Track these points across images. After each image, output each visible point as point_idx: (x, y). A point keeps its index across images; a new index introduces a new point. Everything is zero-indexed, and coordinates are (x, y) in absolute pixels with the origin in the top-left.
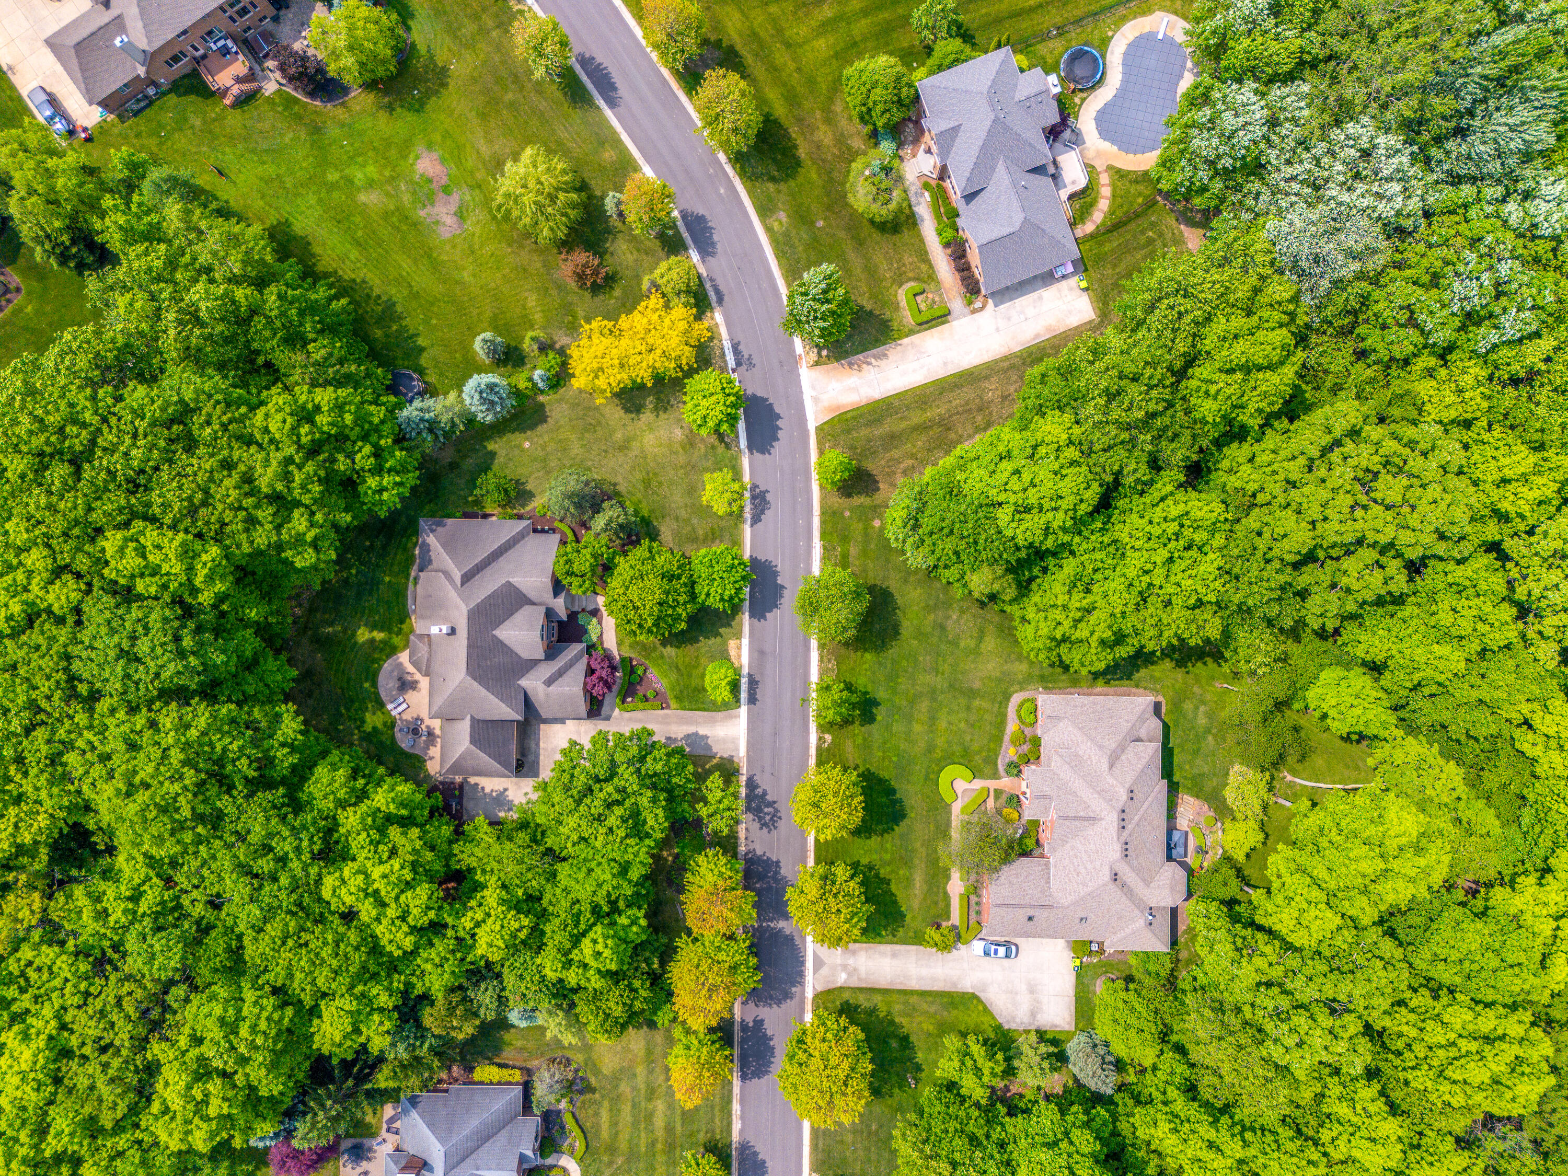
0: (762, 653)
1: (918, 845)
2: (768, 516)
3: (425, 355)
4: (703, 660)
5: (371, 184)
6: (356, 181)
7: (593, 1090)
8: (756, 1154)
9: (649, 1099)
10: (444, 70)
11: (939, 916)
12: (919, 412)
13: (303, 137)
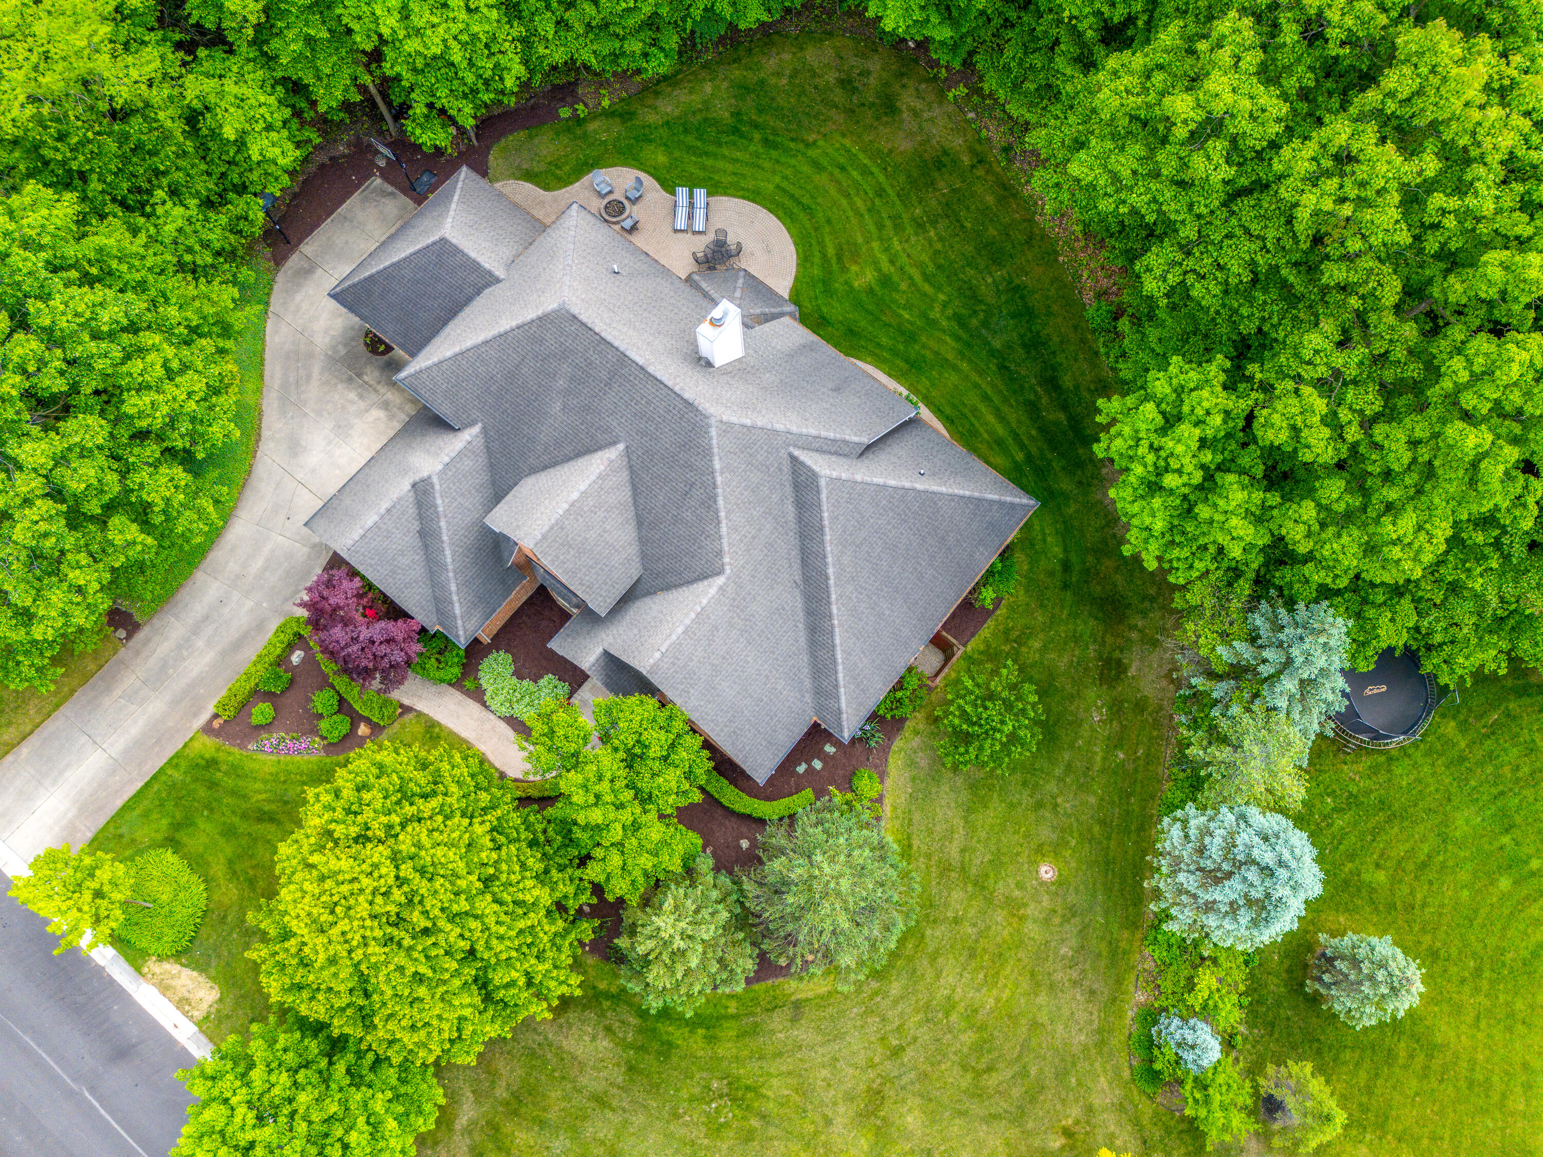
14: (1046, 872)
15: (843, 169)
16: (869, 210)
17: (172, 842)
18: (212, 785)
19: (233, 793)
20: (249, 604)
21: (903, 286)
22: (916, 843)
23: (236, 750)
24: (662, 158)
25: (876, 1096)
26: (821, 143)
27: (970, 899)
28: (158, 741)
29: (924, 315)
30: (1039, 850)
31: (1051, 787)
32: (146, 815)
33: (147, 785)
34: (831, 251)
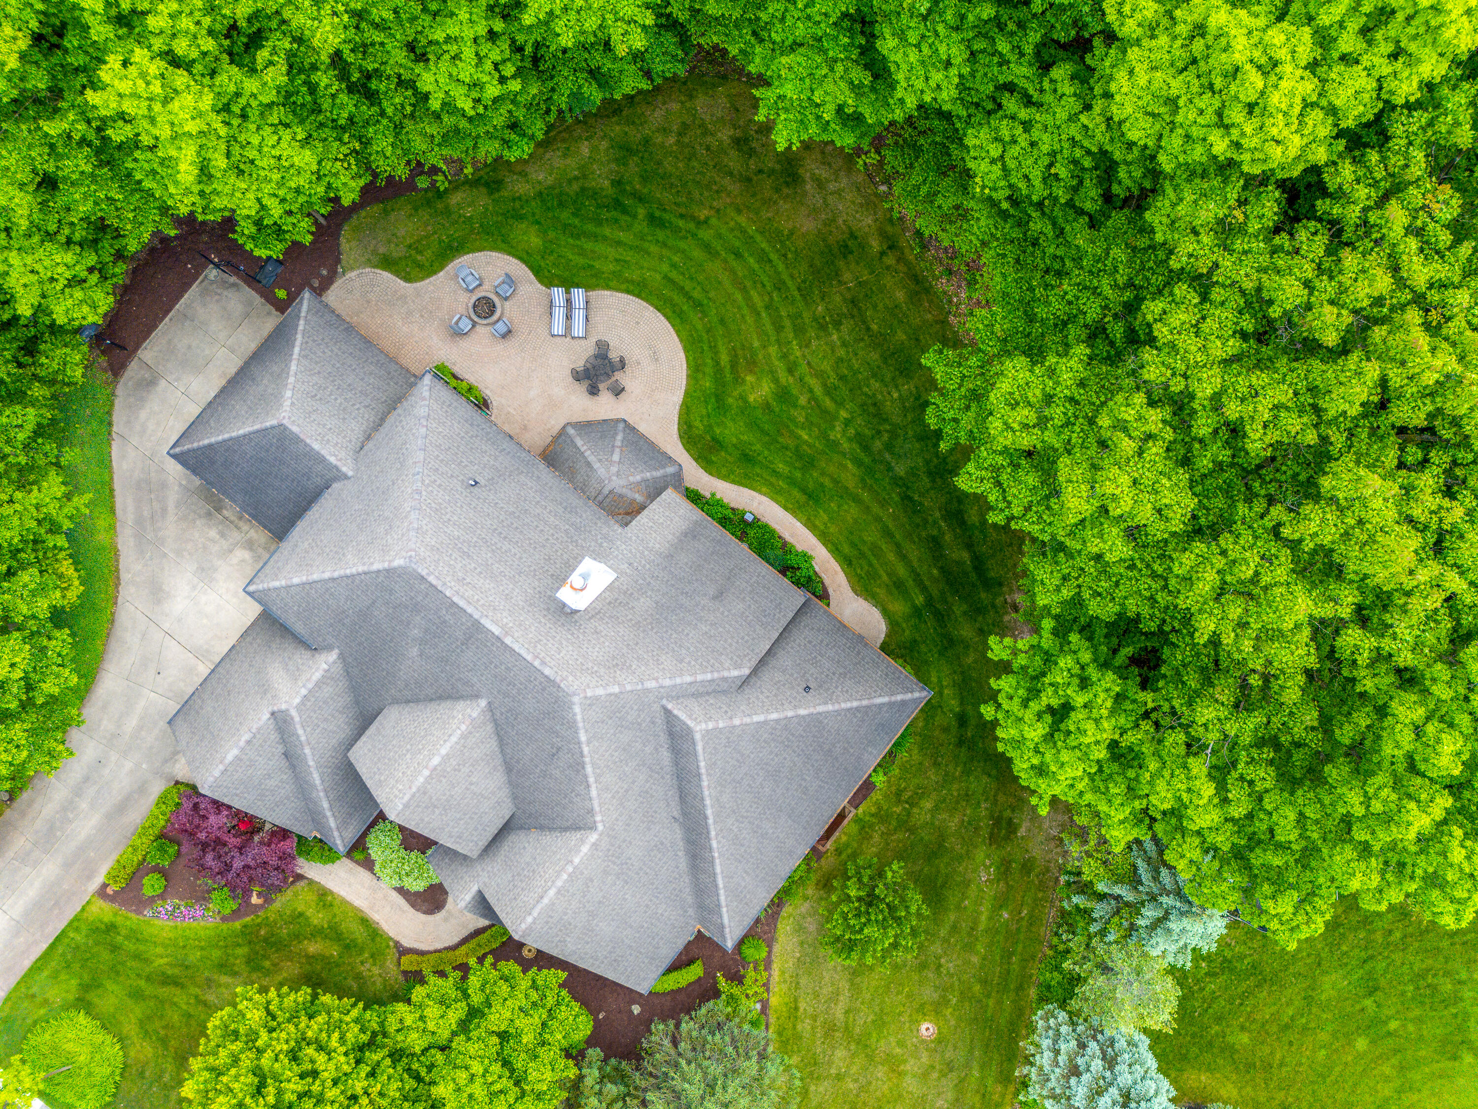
14: (927, 1029)
15: (738, 255)
16: (767, 308)
17: (83, 1004)
18: (115, 948)
19: (137, 956)
20: (128, 765)
21: (803, 401)
22: (802, 1005)
23: (133, 916)
24: (535, 240)
26: (713, 221)
27: (853, 1056)
28: (56, 904)
29: (824, 436)
30: (921, 1010)
31: (936, 948)
32: (55, 976)
33: (52, 947)
34: (724, 359)
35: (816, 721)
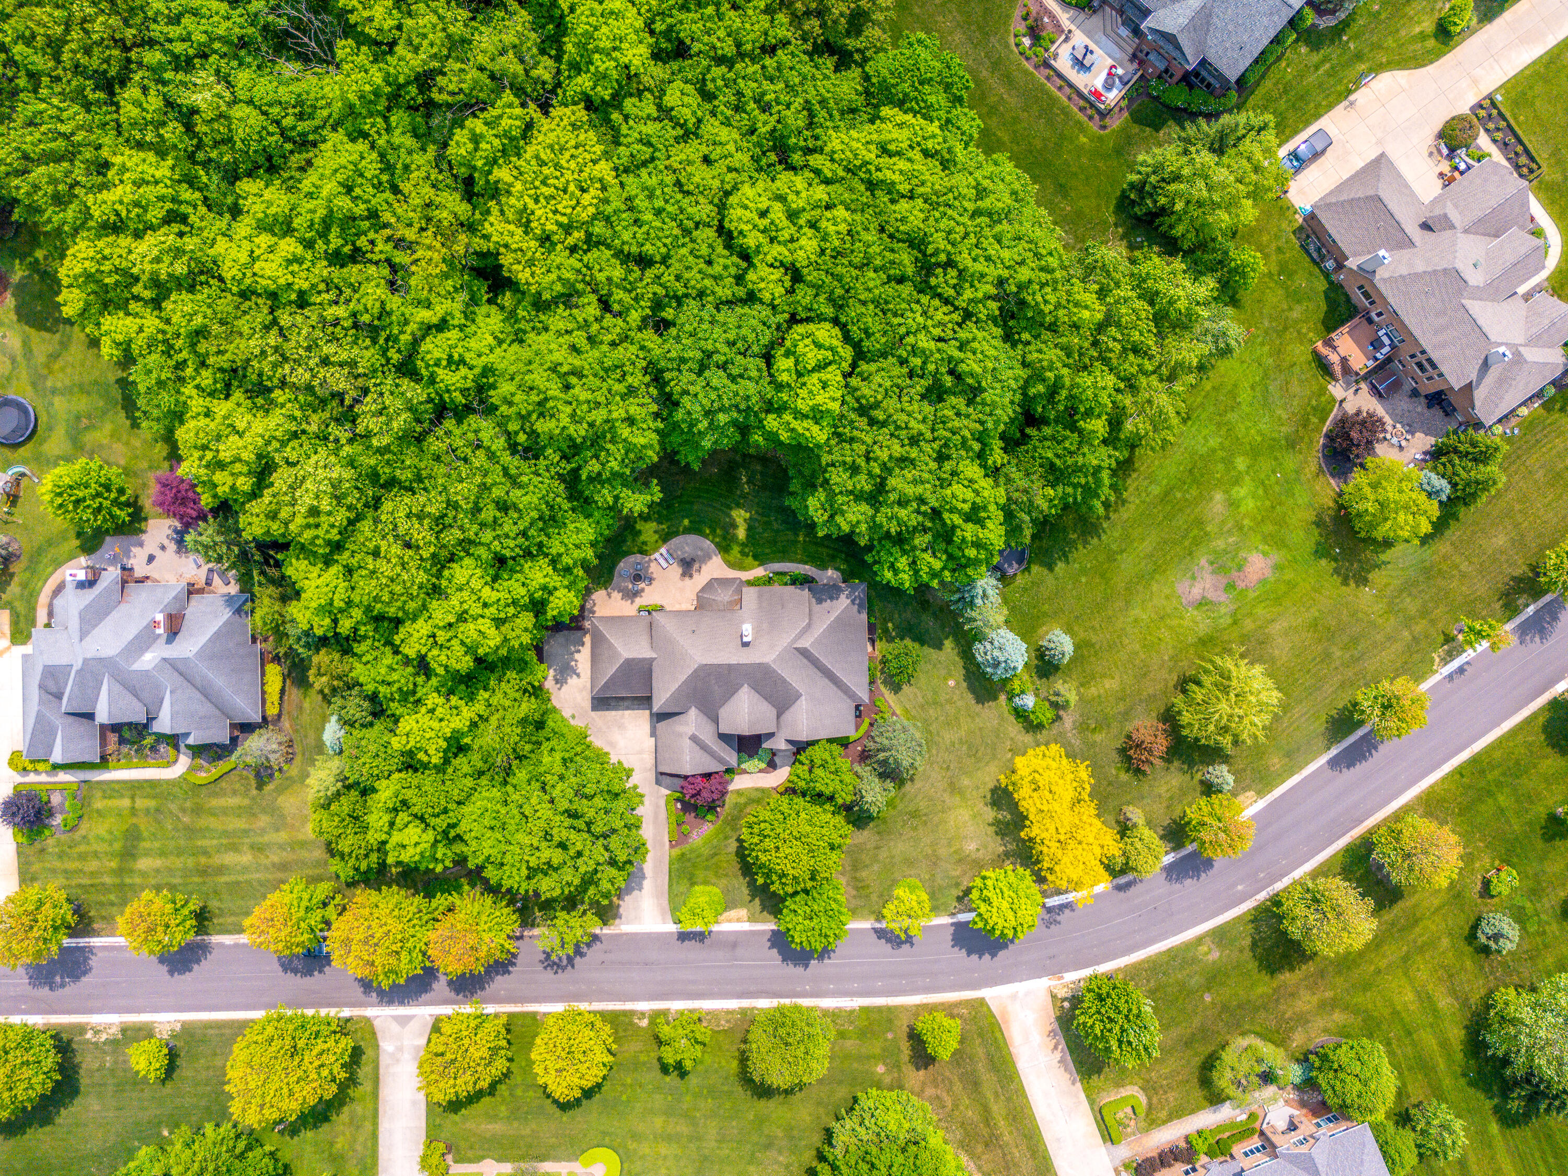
0: (734, 945)
1: (534, 1126)
2: (884, 947)
3: (1046, 572)
4: (724, 881)
5: (1233, 504)
6: (1236, 488)
7: (260, 787)
8: (198, 961)
9: (252, 847)
10: (1362, 581)
11: (458, 1152)
12: (1004, 1112)
13: (1283, 429)
14: (951, 683)
17: (693, 884)
18: (689, 860)
19: (698, 857)
21: (757, 525)
22: (908, 706)
23: (686, 845)
25: (952, 785)
27: (936, 709)
28: (660, 862)
29: (773, 530)
30: (944, 678)
32: (678, 882)
33: (670, 874)
34: (721, 532)
35: (838, 618)
